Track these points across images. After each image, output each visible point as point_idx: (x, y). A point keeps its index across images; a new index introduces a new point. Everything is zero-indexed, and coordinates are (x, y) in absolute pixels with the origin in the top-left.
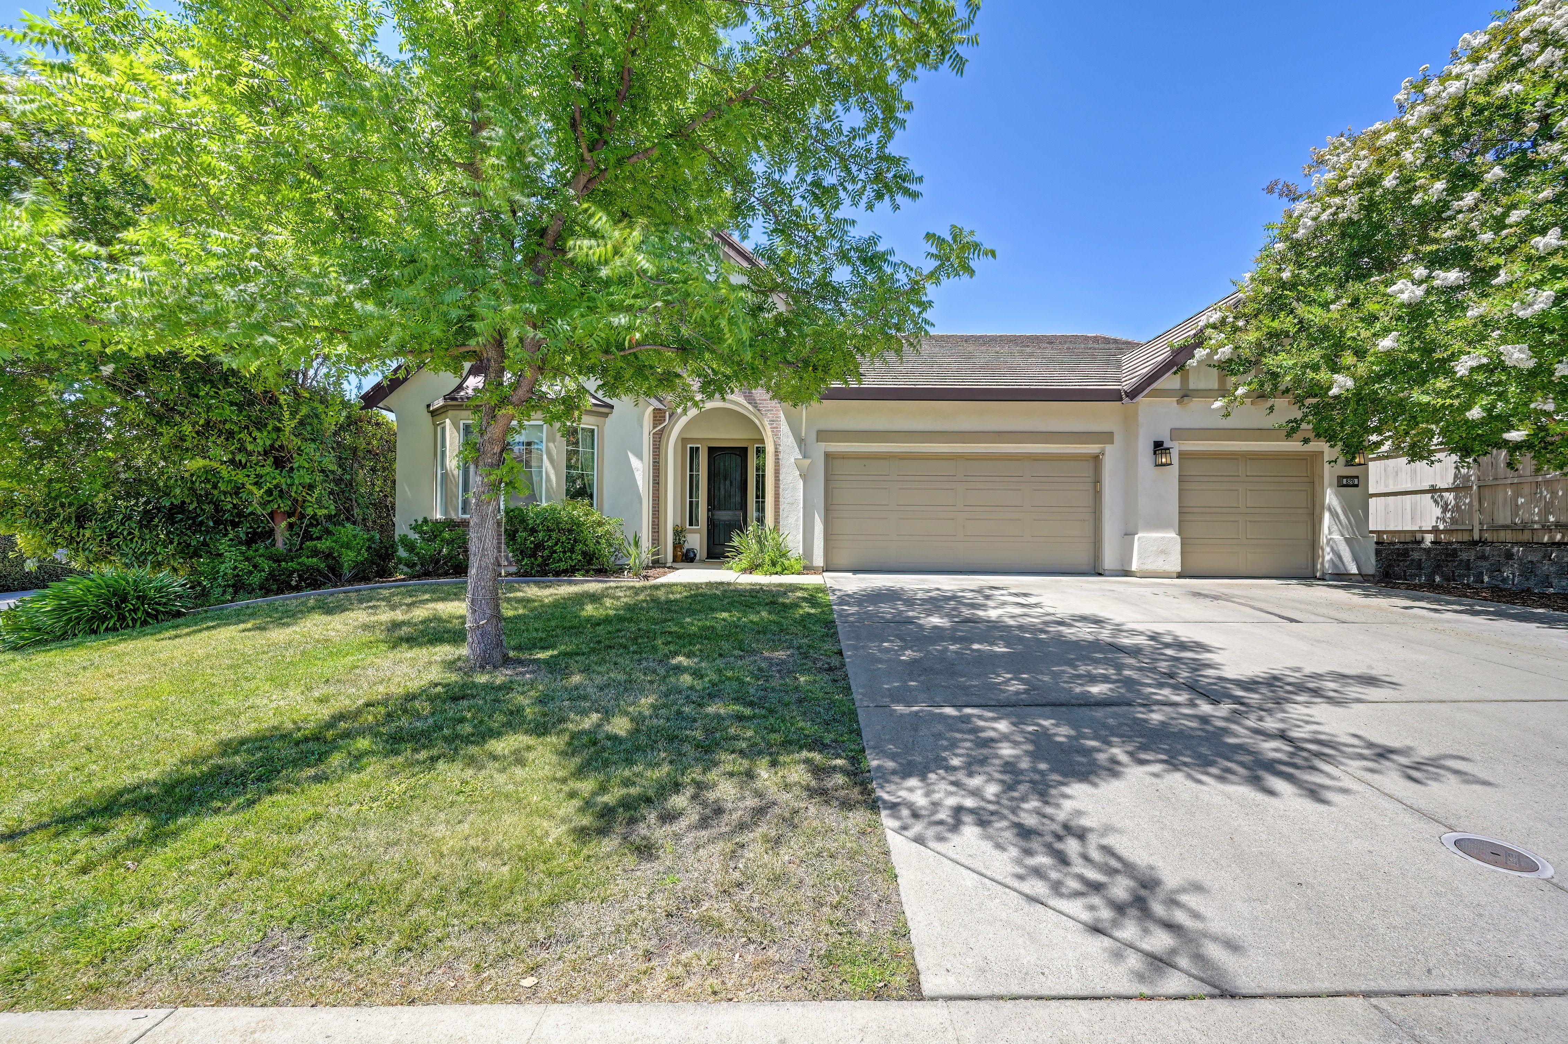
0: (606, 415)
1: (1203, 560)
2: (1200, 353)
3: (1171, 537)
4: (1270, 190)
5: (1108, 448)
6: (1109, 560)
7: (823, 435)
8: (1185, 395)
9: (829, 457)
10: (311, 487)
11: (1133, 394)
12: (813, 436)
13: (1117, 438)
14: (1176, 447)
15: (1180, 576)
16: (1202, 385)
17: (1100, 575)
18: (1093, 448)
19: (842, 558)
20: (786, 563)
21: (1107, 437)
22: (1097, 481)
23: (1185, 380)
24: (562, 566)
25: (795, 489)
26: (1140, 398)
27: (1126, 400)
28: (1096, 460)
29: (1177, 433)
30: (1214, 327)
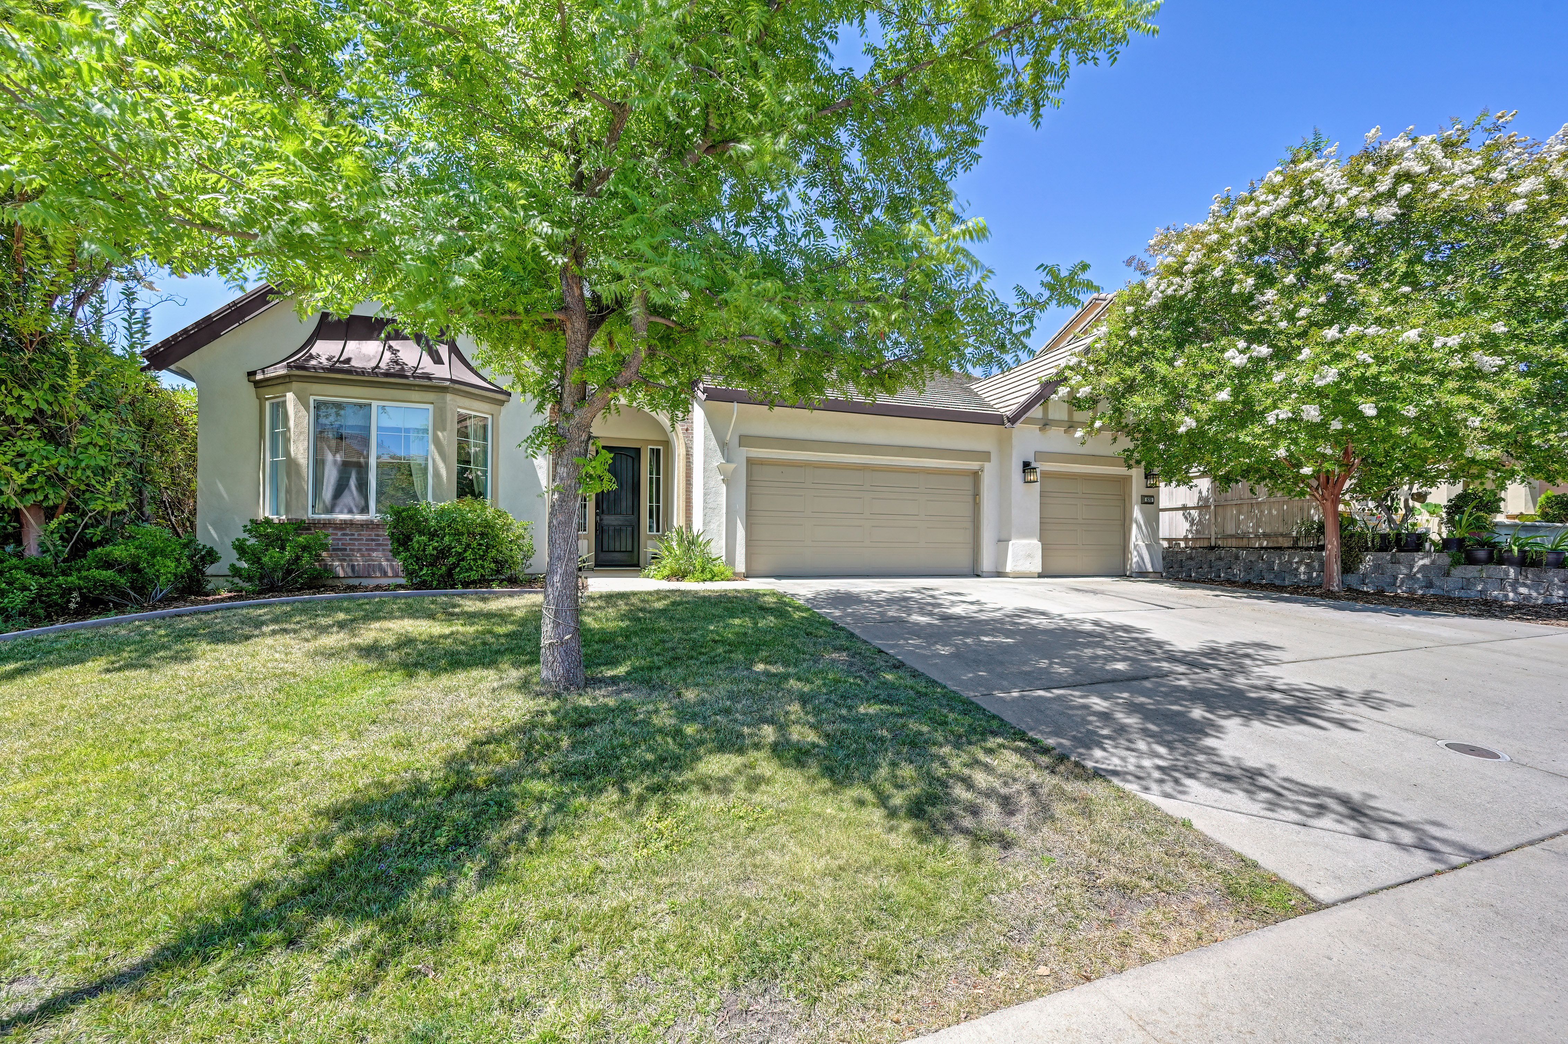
0: (502, 403)
1: (1062, 562)
2: (1063, 391)
3: (1035, 544)
4: (1129, 263)
5: (987, 465)
6: (987, 564)
7: (745, 440)
8: (1045, 424)
9: (751, 463)
10: (104, 472)
11: (1013, 420)
12: (736, 441)
13: (993, 457)
14: (1042, 466)
15: (1040, 576)
16: (1057, 417)
17: (978, 576)
18: (974, 465)
19: (760, 565)
20: (715, 569)
21: (985, 456)
22: (976, 495)
23: (1045, 411)
24: (474, 575)
25: (717, 493)
26: (1018, 425)
27: (1008, 425)
28: (976, 475)
29: (1040, 455)
30: (1072, 369)
